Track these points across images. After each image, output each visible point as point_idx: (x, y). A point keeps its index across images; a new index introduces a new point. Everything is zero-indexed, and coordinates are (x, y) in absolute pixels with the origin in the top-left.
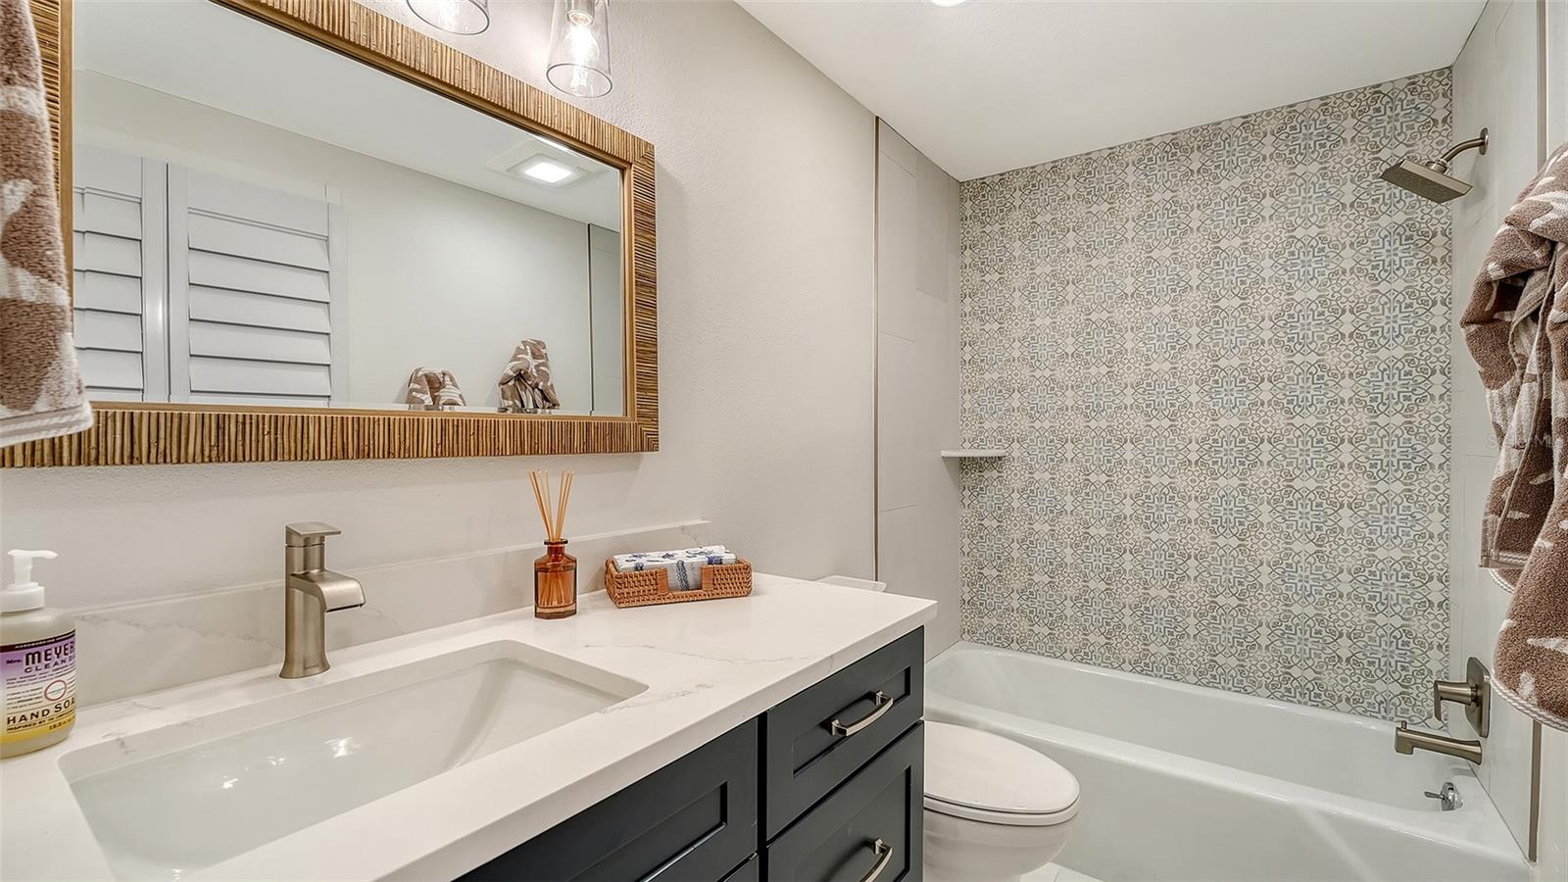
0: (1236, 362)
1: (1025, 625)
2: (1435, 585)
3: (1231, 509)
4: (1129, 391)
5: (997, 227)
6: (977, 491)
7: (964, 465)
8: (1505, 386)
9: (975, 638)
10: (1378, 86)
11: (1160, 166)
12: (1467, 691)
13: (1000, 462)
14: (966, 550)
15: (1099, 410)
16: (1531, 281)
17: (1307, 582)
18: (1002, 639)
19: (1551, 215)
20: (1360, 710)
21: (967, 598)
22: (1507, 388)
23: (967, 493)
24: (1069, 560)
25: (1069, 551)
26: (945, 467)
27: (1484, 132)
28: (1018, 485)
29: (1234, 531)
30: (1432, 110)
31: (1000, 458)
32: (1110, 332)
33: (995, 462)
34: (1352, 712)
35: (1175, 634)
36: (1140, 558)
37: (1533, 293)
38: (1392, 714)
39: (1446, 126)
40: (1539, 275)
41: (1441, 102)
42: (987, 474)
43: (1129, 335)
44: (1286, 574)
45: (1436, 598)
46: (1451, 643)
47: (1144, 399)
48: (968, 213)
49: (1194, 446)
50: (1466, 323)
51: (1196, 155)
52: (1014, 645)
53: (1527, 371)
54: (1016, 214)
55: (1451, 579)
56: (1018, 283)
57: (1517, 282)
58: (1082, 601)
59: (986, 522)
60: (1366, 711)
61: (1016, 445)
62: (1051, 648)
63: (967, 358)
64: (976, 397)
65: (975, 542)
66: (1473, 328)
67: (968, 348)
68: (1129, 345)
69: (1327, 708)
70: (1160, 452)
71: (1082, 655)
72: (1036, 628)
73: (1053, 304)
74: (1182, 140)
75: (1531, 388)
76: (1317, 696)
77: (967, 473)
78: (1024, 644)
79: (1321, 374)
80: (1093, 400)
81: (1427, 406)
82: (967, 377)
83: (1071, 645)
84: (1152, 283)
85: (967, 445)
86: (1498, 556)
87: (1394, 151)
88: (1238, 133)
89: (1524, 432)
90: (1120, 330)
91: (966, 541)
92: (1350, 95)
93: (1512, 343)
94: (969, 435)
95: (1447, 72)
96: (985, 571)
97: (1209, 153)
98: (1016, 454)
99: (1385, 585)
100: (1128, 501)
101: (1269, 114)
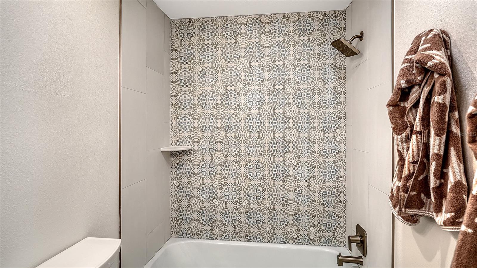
0: (281, 111)
1: (200, 226)
2: (342, 195)
3: (280, 170)
4: (243, 121)
5: (187, 43)
6: (179, 165)
7: (172, 154)
8: (403, 134)
9: (178, 235)
10: (325, 12)
11: (254, 27)
12: (358, 238)
13: (189, 152)
14: (173, 194)
15: (231, 129)
16: (414, 90)
17: (305, 197)
18: (190, 234)
19: (435, 61)
20: (321, 244)
21: (174, 216)
22: (404, 135)
23: (174, 167)
24: (219, 195)
25: (219, 191)
26: (162, 155)
27: (362, 33)
28: (197, 162)
29: (281, 179)
30: (341, 24)
31: (189, 150)
32: (235, 95)
33: (187, 152)
34: (319, 245)
35: (260, 223)
36: (247, 192)
37: (414, 95)
38: (330, 244)
39: (344, 31)
40: (416, 87)
41: (343, 22)
42: (183, 158)
43: (243, 97)
44: (298, 195)
45: (342, 199)
46: (347, 215)
47: (248, 125)
48: (174, 34)
49: (267, 145)
50: (389, 106)
51: (267, 25)
52: (196, 236)
53: (414, 129)
54: (196, 38)
55: (346, 192)
56: (197, 70)
57: (405, 90)
58: (224, 213)
59: (183, 180)
60: (323, 244)
61: (196, 144)
62: (212, 235)
63: (174, 102)
64: (178, 121)
65: (177, 190)
66: (391, 108)
67: (174, 98)
68: (243, 101)
69: (311, 245)
70: (254, 147)
71: (225, 237)
72: (205, 227)
73: (212, 81)
74: (262, 18)
75: (417, 137)
76: (308, 241)
77: (174, 157)
78: (200, 235)
79: (309, 117)
80: (228, 124)
81: (339, 130)
82: (174, 112)
83: (220, 233)
84: (251, 76)
85: (174, 144)
86: (405, 211)
87: (330, 37)
88: (282, 20)
89: (415, 156)
90: (239, 95)
91: (173, 190)
92: (317, 13)
93: (407, 116)
94: (175, 139)
95: (344, 11)
96: (182, 203)
97: (272, 25)
98: (196, 148)
99: (328, 196)
100: (242, 168)
101: (292, 14)
